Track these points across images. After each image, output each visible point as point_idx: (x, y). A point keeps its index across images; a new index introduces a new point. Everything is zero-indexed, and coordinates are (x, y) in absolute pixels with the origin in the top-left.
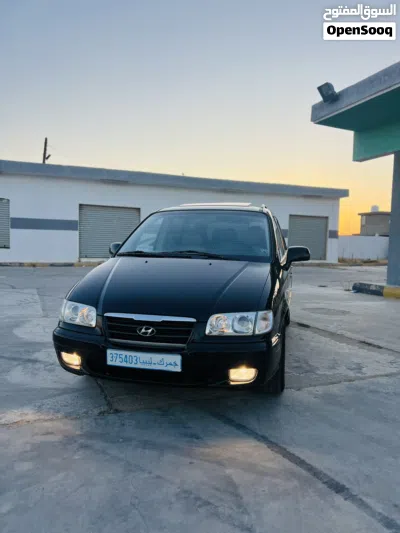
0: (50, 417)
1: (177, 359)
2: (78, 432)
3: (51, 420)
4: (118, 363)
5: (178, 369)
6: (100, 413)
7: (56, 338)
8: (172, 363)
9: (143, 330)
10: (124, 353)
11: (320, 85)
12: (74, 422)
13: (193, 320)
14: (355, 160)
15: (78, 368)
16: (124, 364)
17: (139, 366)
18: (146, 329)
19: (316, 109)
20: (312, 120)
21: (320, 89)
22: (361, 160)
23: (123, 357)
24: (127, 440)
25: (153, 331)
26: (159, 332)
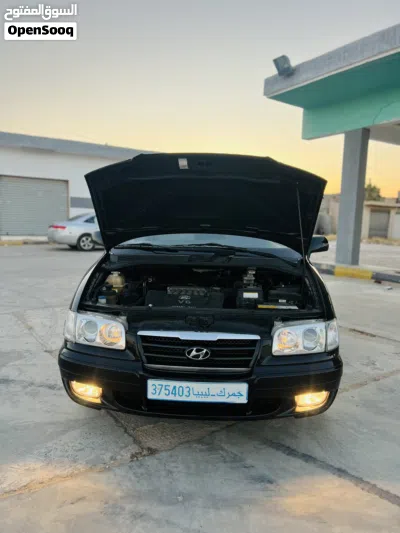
0: (68, 471)
1: (243, 388)
2: (118, 494)
3: (72, 476)
4: (163, 396)
5: (243, 400)
6: (133, 456)
7: (63, 364)
8: (236, 393)
9: (194, 353)
10: (172, 384)
11: (276, 57)
12: (104, 476)
13: (257, 337)
14: (304, 138)
15: (98, 401)
16: (171, 398)
17: (193, 399)
18: (197, 351)
19: (269, 83)
20: (265, 94)
21: (275, 61)
22: (309, 139)
23: (171, 389)
24: (188, 497)
25: (207, 353)
26: (214, 354)
